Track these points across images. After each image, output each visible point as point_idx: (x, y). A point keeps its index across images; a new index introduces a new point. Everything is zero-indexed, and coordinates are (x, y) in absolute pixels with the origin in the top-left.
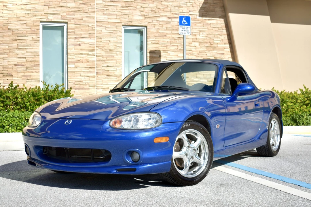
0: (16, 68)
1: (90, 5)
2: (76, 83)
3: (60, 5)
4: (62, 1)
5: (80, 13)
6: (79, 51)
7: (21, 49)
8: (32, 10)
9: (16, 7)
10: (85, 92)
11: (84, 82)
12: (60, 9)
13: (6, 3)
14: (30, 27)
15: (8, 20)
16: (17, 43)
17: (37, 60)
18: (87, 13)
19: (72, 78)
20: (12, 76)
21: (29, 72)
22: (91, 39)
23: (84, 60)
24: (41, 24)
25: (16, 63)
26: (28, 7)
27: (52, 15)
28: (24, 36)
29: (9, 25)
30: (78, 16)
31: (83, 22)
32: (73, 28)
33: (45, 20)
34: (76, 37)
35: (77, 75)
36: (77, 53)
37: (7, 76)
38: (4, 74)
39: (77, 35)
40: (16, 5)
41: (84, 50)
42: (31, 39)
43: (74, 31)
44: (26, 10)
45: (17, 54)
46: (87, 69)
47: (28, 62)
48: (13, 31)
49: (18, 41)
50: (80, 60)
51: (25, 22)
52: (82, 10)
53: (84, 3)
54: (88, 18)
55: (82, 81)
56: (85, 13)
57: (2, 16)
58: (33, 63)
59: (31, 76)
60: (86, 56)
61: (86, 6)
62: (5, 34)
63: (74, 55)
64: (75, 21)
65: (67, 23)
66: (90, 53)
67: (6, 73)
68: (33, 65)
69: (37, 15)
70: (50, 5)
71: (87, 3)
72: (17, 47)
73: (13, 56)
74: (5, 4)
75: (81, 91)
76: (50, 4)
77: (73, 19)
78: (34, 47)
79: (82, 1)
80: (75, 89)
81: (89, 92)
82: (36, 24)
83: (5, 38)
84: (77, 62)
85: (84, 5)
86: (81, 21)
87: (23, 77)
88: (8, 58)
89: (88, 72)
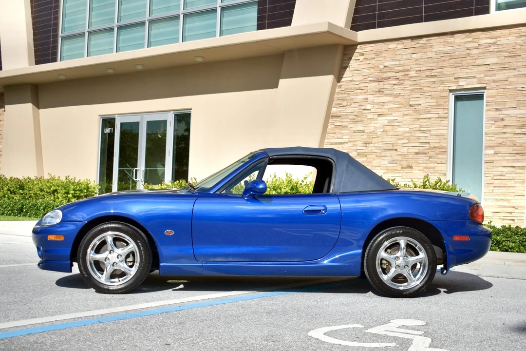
0: (417, 157)
1: (519, 57)
2: (495, 178)
3: (475, 64)
4: (479, 58)
5: (505, 71)
6: (501, 129)
7: (423, 131)
8: (439, 75)
9: (419, 75)
10: (508, 191)
11: (507, 175)
12: (475, 69)
13: (408, 70)
14: (435, 100)
15: (409, 94)
16: (420, 123)
17: (444, 145)
18: (514, 69)
19: (489, 170)
20: (411, 167)
21: (432, 162)
22: (519, 109)
23: (508, 142)
24: (451, 94)
25: (417, 151)
26: (435, 72)
27: (465, 80)
28: (429, 113)
29: (411, 99)
30: (501, 76)
31: (508, 85)
32: (492, 95)
33: (455, 88)
34: (497, 108)
35: (497, 165)
36: (497, 132)
37: (406, 168)
38: (402, 166)
39: (499, 105)
40: (420, 72)
41: (510, 126)
42: (437, 116)
43: (495, 99)
44: (432, 76)
45: (419, 138)
46: (513, 156)
47: (432, 148)
48: (415, 107)
49: (421, 120)
50: (503, 142)
51: (430, 94)
52: (507, 66)
53: (510, 55)
54: (516, 77)
55: (503, 174)
56: (511, 71)
57: (403, 88)
58: (438, 149)
59: (434, 168)
60: (512, 135)
61: (514, 59)
62: (406, 113)
63: (494, 135)
64: (497, 84)
65: (485, 88)
66: (518, 131)
67: (405, 163)
68: (438, 152)
69: (446, 81)
70: (463, 66)
71: (515, 55)
72: (418, 129)
73: (414, 141)
74: (407, 73)
75: (503, 190)
76: (463, 64)
77: (494, 81)
78: (440, 128)
79: (508, 53)
80: (494, 187)
81: (514, 191)
82: (443, 94)
83: (406, 117)
84: (497, 146)
85: (511, 59)
86: (506, 83)
87: (425, 170)
88: (407, 145)
89: (514, 161)
